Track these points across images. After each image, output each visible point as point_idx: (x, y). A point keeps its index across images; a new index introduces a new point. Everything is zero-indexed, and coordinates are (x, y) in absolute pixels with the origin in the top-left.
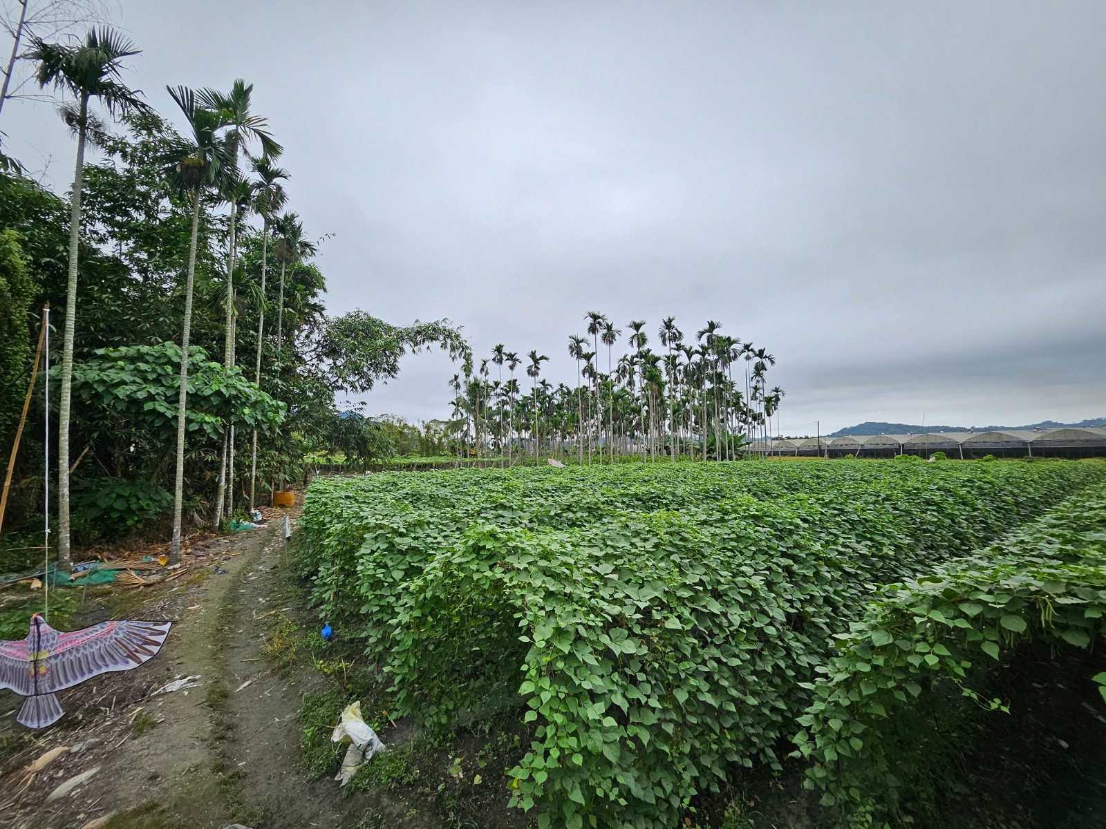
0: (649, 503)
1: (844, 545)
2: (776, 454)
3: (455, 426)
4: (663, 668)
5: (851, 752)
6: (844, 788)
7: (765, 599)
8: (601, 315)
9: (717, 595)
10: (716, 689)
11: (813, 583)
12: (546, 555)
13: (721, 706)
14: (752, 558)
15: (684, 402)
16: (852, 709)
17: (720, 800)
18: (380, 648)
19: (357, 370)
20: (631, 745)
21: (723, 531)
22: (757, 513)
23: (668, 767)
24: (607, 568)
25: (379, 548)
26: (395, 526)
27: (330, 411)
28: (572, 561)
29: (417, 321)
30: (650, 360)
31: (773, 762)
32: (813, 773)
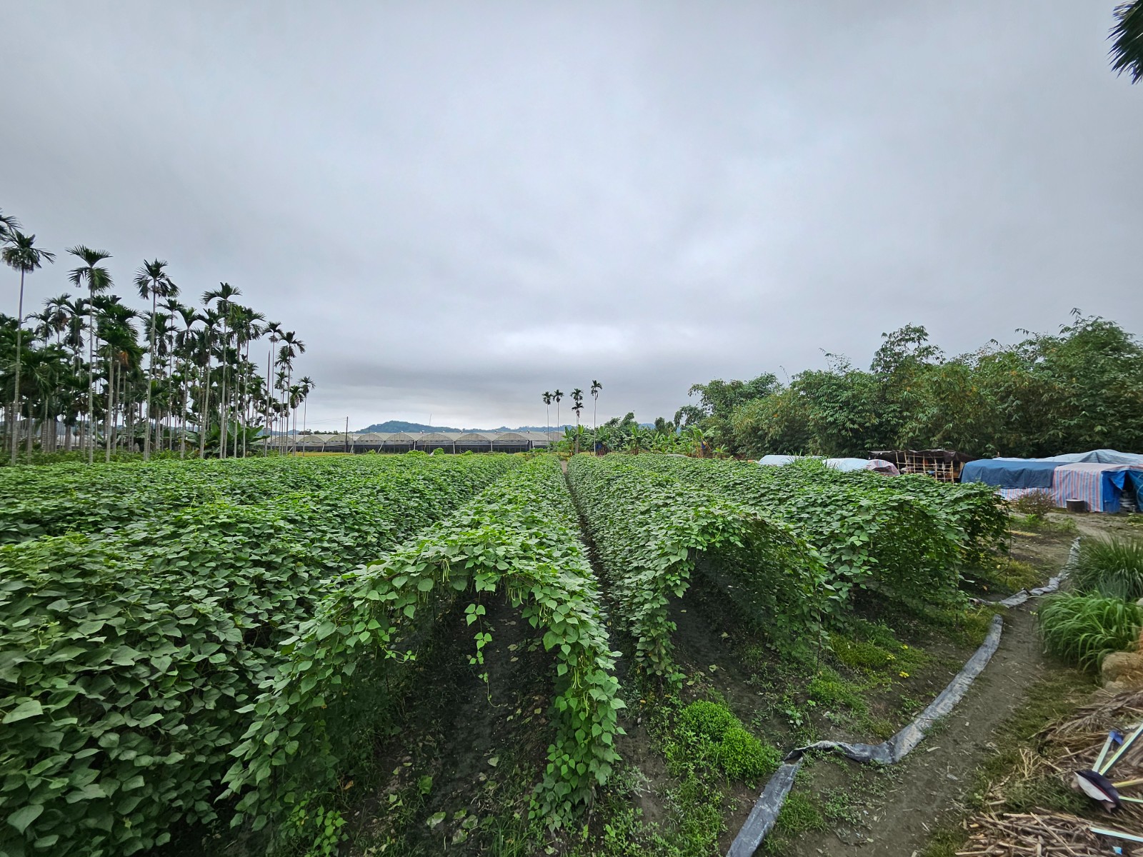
1: (331, 541)
5: (287, 760)
6: (279, 799)
7: (217, 623)
13: (117, 791)
14: (210, 576)
21: (170, 550)
30: (114, 312)
32: (244, 805)
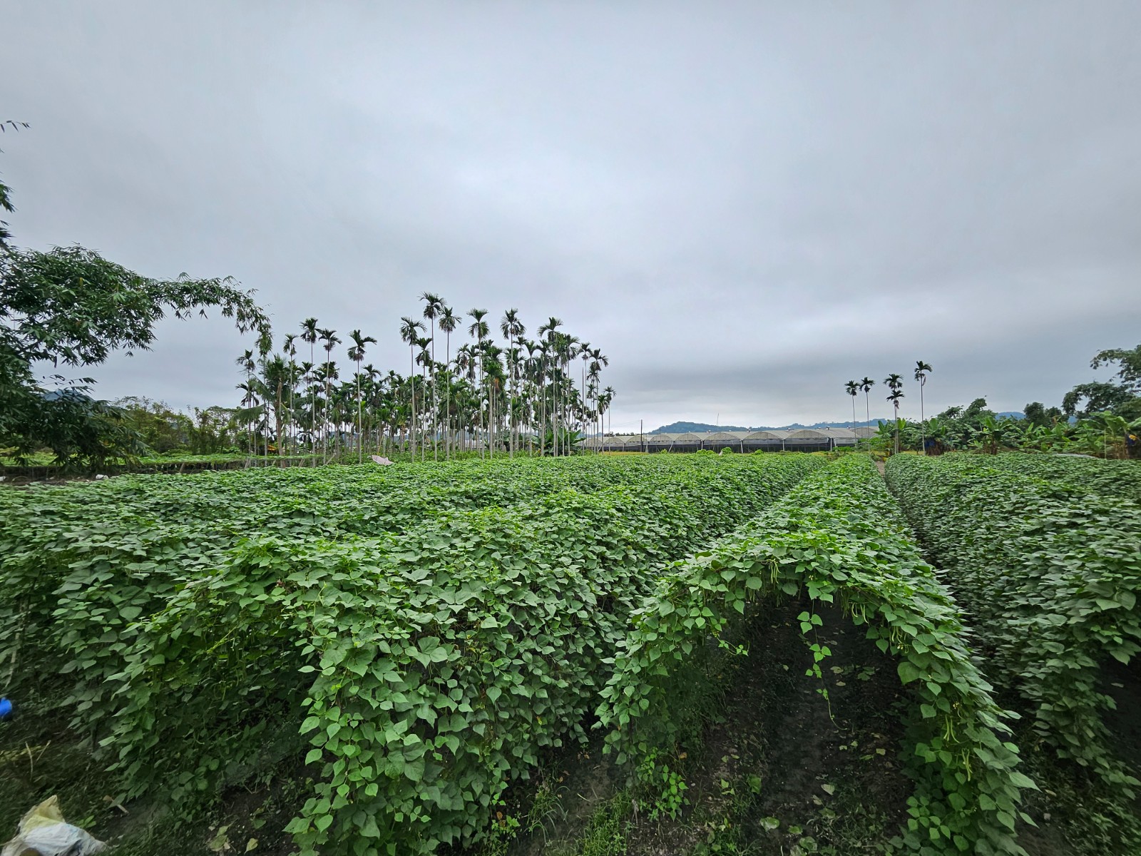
0: (478, 500)
1: (649, 530)
2: (606, 449)
3: (247, 416)
4: (477, 669)
5: (641, 713)
6: (635, 745)
7: (580, 586)
8: (439, 298)
9: (535, 588)
10: (530, 679)
11: (622, 566)
12: (344, 568)
13: (534, 695)
14: (572, 548)
15: (525, 397)
16: (643, 674)
17: (532, 784)
18: (99, 715)
19: (76, 331)
20: (438, 756)
21: (546, 525)
22: (578, 506)
23: (479, 768)
24: (421, 574)
25: (96, 580)
26: (127, 548)
27: (28, 389)
28: (378, 571)
29: (184, 274)
30: (491, 352)
31: (581, 736)
32: (611, 738)
